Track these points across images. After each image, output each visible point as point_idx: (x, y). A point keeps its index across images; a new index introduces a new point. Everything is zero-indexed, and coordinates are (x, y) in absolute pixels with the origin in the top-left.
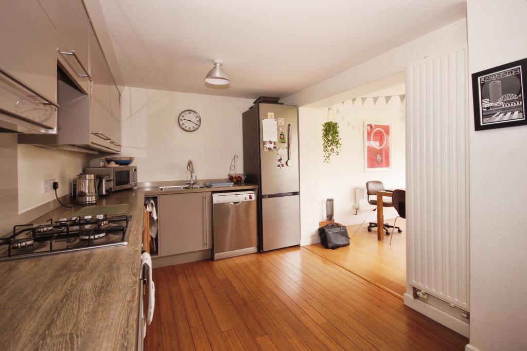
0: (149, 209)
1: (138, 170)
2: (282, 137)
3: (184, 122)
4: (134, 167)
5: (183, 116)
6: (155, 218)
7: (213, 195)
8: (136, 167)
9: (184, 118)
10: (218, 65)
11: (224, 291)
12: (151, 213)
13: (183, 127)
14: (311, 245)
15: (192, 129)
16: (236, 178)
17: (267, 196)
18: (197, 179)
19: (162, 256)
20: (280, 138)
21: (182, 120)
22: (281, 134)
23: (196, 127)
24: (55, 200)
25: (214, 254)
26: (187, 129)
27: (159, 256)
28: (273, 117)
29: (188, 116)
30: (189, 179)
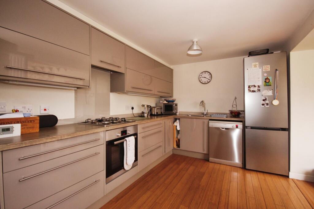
0: (175, 124)
1: (178, 105)
2: (267, 81)
3: (202, 79)
4: (175, 104)
5: (201, 76)
6: (178, 129)
7: (210, 121)
8: (177, 104)
9: (202, 76)
10: (195, 42)
11: (195, 177)
12: (176, 126)
13: (202, 81)
14: (303, 181)
15: (206, 82)
16: (234, 113)
17: (249, 128)
18: (208, 112)
19: (182, 149)
20: (265, 82)
21: (201, 78)
22: (266, 79)
23: (209, 81)
24: (131, 114)
25: (209, 158)
26: (204, 82)
27: (180, 149)
28: (258, 66)
29: (204, 75)
30: (203, 112)
